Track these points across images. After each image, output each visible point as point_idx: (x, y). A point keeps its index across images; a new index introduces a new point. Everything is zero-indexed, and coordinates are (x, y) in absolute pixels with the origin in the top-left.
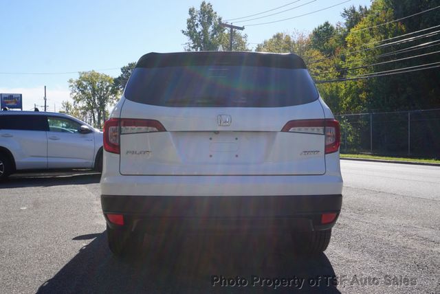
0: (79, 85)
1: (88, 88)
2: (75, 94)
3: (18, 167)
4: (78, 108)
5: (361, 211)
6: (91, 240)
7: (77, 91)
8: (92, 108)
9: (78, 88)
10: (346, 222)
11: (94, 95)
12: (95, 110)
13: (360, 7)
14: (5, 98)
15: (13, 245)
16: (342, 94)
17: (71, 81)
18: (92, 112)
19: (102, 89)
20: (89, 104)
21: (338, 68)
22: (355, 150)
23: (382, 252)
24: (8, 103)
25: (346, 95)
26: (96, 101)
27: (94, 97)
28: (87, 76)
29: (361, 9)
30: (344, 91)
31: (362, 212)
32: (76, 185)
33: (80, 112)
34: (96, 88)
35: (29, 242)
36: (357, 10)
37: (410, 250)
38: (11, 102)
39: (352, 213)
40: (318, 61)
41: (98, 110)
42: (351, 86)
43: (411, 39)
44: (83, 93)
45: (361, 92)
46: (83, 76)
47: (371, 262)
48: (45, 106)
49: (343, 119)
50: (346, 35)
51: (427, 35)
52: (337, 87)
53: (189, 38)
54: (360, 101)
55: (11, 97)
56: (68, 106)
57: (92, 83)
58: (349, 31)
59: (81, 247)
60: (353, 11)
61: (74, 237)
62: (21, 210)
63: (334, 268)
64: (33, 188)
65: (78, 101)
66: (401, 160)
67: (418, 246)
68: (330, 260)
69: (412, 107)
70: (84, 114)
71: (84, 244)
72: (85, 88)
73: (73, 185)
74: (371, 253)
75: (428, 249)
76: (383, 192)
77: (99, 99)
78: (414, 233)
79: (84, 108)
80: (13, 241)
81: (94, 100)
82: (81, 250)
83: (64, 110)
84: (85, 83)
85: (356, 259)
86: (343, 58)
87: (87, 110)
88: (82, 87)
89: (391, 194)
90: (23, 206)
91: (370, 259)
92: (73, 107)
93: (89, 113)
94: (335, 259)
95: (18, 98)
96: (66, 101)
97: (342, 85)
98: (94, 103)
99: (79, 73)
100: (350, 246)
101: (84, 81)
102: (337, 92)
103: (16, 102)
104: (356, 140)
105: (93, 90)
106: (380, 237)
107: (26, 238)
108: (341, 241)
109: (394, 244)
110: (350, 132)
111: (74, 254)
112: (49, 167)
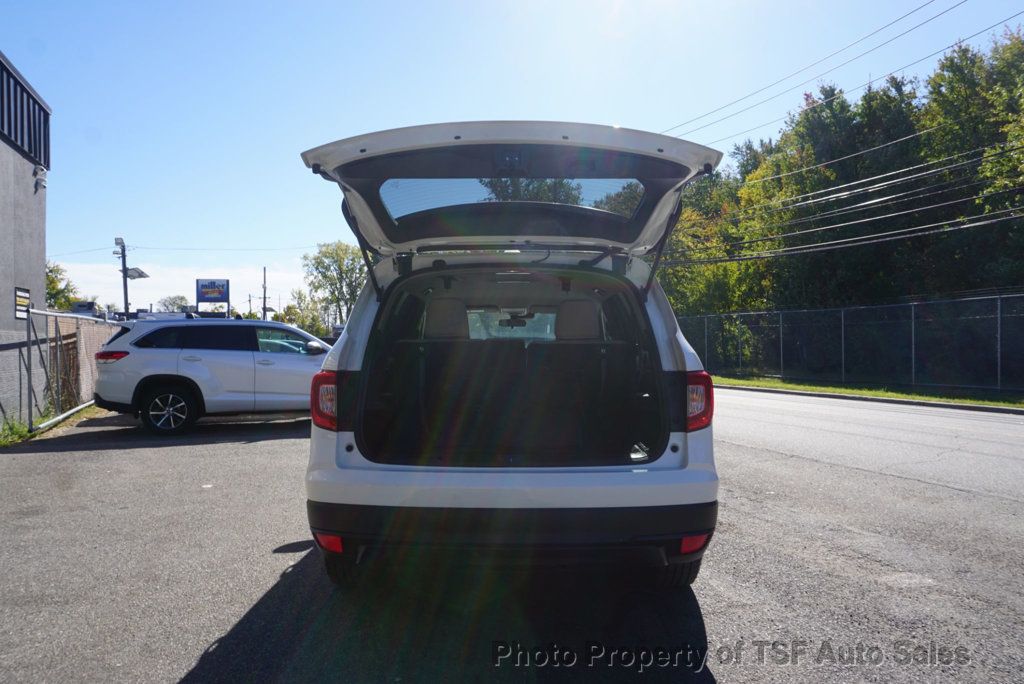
0: (319, 264)
1: (332, 268)
2: (312, 278)
3: (209, 408)
4: (316, 299)
5: (757, 495)
6: (304, 553)
7: (315, 273)
8: (338, 300)
9: (317, 269)
10: (733, 518)
11: (341, 279)
12: (342, 303)
13: (762, 141)
14: (204, 286)
15: (176, 563)
16: (732, 281)
17: (305, 258)
18: (339, 306)
19: (352, 270)
20: (333, 293)
21: (727, 238)
22: (755, 370)
23: (789, 585)
24: (207, 293)
25: (740, 281)
26: (345, 289)
27: (341, 282)
28: (330, 250)
29: (762, 144)
30: (735, 276)
31: (761, 497)
32: (298, 440)
33: (319, 306)
34: (344, 268)
35: (204, 557)
36: (757, 146)
37: (838, 582)
38: (213, 292)
39: (744, 500)
40: (693, 226)
41: (346, 304)
42: (748, 267)
43: (844, 195)
44: (325, 276)
45: (763, 277)
46: (324, 249)
47: (771, 606)
48: (265, 298)
49: (736, 320)
50: (737, 188)
51: (871, 189)
52: (725, 269)
53: (489, 190)
54: (761, 292)
55: (212, 284)
56: (300, 297)
57: (338, 261)
58: (744, 180)
59: (284, 568)
60: (749, 147)
61: (277, 546)
62: (203, 490)
63: (706, 621)
64: (230, 445)
65: (316, 288)
66: (830, 390)
67: (853, 573)
68: (701, 601)
69: (847, 302)
70: (326, 309)
71: (291, 560)
72: (327, 268)
73: (293, 440)
74: (771, 586)
75: (871, 578)
76: (798, 457)
77: (349, 285)
78: (846, 543)
79: (325, 299)
80: (177, 555)
81: (342, 287)
82: (284, 575)
83: (294, 303)
84: (327, 261)
85: (745, 601)
86: (736, 223)
87: (332, 302)
88: (323, 267)
89: (813, 460)
90: (208, 481)
91: (770, 601)
92: (308, 299)
93: (333, 307)
94: (708, 601)
95: (223, 286)
96: (296, 289)
97: (733, 266)
98: (341, 292)
99: (319, 246)
100: (736, 572)
101: (326, 257)
102: (725, 275)
103: (220, 292)
104: (755, 353)
105: (340, 272)
106: (789, 551)
107: (201, 546)
108: (721, 561)
109: (812, 568)
110: (747, 341)
111: (272, 582)
112: (258, 408)
